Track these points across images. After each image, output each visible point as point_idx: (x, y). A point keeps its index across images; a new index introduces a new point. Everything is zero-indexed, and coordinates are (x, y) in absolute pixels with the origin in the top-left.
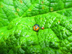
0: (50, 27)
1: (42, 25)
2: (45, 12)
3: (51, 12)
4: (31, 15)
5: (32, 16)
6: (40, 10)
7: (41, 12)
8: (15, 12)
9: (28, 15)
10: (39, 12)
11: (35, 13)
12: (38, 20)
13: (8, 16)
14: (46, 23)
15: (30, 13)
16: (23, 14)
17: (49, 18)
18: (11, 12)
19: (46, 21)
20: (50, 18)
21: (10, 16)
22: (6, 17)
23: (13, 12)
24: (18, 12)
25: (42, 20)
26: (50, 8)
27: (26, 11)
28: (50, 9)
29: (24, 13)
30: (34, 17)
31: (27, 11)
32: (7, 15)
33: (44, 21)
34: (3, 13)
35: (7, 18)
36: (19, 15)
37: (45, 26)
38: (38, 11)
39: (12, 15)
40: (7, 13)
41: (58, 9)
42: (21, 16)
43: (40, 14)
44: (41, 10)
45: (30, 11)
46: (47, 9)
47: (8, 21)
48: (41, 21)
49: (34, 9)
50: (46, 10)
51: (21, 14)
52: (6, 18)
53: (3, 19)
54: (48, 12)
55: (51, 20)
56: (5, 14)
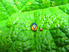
0: (48, 28)
1: (41, 24)
2: (45, 7)
4: (30, 9)
5: (32, 10)
6: (40, 4)
7: (41, 6)
8: (14, 5)
9: (27, 9)
10: (39, 7)
11: (35, 7)
12: (37, 17)
13: (7, 9)
14: (45, 23)
15: (30, 6)
16: (22, 7)
17: (48, 17)
18: (10, 5)
19: (45, 21)
20: (50, 18)
21: (9, 9)
22: (5, 10)
23: (12, 5)
24: (17, 5)
25: (42, 19)
27: (25, 4)
28: (51, 3)
30: (34, 11)
32: (5, 8)
34: (2, 6)
35: (7, 11)
36: (18, 8)
38: (38, 5)
39: (11, 8)
40: (6, 6)
41: (61, 4)
42: (20, 10)
43: (40, 8)
44: (42, 4)
45: (30, 4)
46: (48, 4)
47: (7, 14)
48: (40, 19)
49: (34, 3)
50: (46, 4)
51: (20, 7)
52: (5, 12)
53: (3, 12)
55: (51, 21)
56: (4, 7)
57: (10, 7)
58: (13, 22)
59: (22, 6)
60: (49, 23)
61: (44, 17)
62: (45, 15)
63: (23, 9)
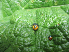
0: (48, 27)
1: (42, 22)
2: (48, 6)
3: (55, 6)
4: (33, 7)
5: (35, 8)
6: (43, 2)
7: (44, 5)
8: (17, 2)
9: (30, 7)
10: (41, 5)
12: (39, 15)
13: (10, 6)
14: (45, 22)
15: (33, 4)
17: (49, 16)
18: (14, 2)
21: (13, 5)
25: (43, 17)
26: (55, 1)
29: (26, 4)
30: (36, 9)
31: (30, 2)
33: (44, 19)
34: (6, 3)
35: (10, 8)
36: (21, 5)
37: (44, 24)
40: (10, 3)
42: (23, 7)
43: (42, 7)
44: (44, 2)
45: (33, 2)
49: (37, 1)
50: (49, 3)
51: (24, 4)
54: (51, 6)
56: (8, 4)
57: (14, 4)
58: (16, 19)
59: (25, 3)
60: (49, 22)
61: (46, 16)
62: (46, 15)
63: (26, 6)
